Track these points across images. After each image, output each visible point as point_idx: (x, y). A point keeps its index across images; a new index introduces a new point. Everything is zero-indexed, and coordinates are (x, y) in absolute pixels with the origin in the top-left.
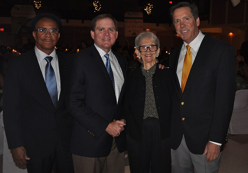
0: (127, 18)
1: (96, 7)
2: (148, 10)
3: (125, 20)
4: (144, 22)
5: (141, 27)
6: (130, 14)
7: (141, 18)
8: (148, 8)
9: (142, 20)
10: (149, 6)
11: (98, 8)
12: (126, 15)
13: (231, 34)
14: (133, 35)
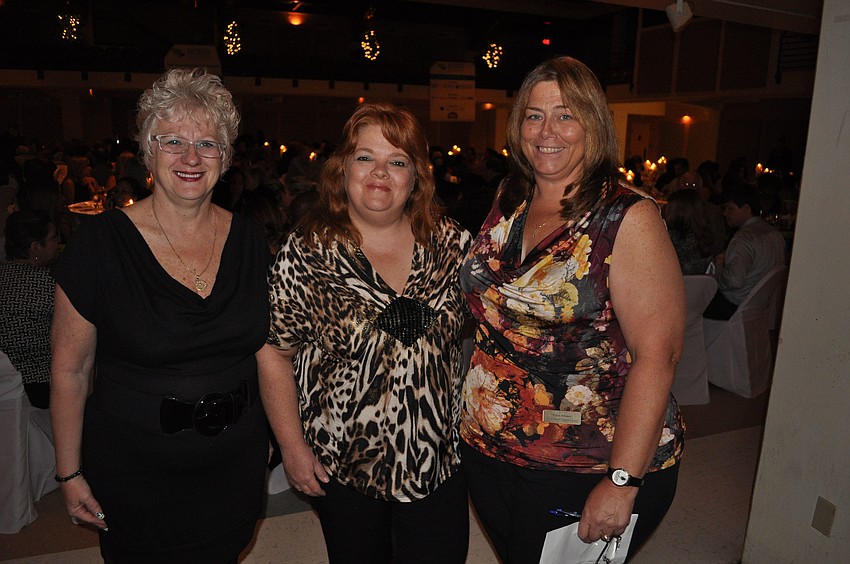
0: (437, 77)
1: (368, 50)
2: (491, 59)
3: (432, 81)
4: (477, 87)
5: (471, 98)
6: (444, 68)
7: (469, 78)
8: (491, 55)
9: (473, 83)
10: (493, 50)
11: (372, 54)
12: (435, 69)
13: (686, 119)
14: (449, 117)
